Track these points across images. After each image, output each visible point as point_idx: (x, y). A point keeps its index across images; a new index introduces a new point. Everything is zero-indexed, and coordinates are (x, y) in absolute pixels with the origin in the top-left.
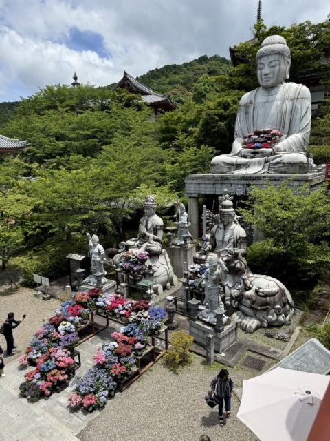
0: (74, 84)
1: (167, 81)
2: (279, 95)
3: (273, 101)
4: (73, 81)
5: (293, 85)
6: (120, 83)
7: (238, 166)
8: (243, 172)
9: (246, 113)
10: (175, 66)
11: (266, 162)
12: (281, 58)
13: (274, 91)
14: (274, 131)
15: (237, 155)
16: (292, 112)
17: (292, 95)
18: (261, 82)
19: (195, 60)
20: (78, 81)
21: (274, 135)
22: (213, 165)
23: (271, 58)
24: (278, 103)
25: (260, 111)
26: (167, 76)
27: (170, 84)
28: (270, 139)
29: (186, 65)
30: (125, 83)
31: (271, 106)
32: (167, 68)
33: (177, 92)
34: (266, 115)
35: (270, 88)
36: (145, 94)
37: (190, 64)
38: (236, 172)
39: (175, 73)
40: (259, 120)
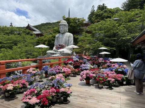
0: (10, 26)
1: (47, 27)
2: (65, 36)
3: (64, 37)
4: (11, 25)
5: (69, 33)
6: (27, 27)
7: (53, 54)
8: (54, 55)
9: (57, 39)
10: (50, 23)
11: (60, 53)
12: (65, 26)
13: (64, 34)
14: (64, 45)
15: (54, 51)
16: (68, 40)
17: (68, 36)
18: (61, 32)
19: (56, 22)
20: (12, 25)
21: (63, 46)
22: (47, 53)
23: (63, 26)
24: (65, 37)
25: (60, 39)
26: (47, 26)
27: (48, 28)
28: (62, 47)
29: (53, 23)
30: (28, 27)
31: (63, 38)
32: (47, 23)
33: (50, 31)
34: (62, 41)
35: (63, 34)
36: (35, 31)
37: (55, 23)
38: (53, 55)
39: (50, 25)
40: (60, 42)
